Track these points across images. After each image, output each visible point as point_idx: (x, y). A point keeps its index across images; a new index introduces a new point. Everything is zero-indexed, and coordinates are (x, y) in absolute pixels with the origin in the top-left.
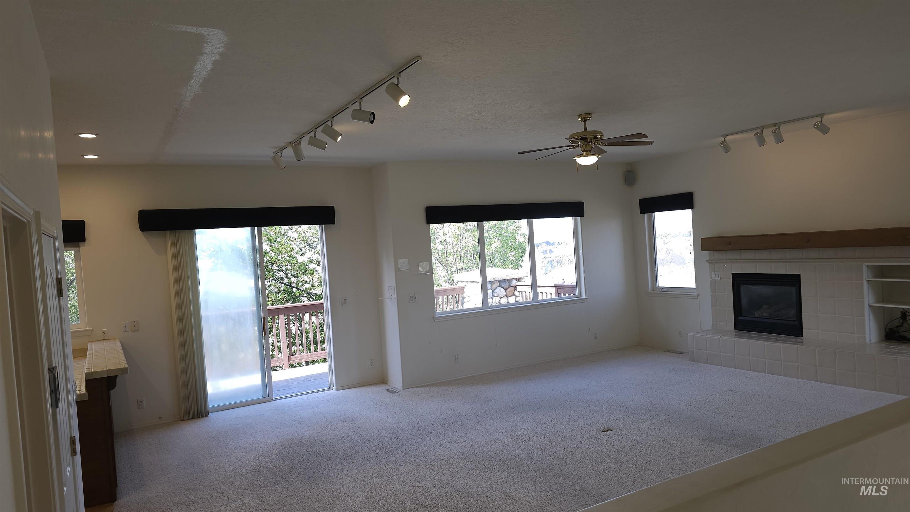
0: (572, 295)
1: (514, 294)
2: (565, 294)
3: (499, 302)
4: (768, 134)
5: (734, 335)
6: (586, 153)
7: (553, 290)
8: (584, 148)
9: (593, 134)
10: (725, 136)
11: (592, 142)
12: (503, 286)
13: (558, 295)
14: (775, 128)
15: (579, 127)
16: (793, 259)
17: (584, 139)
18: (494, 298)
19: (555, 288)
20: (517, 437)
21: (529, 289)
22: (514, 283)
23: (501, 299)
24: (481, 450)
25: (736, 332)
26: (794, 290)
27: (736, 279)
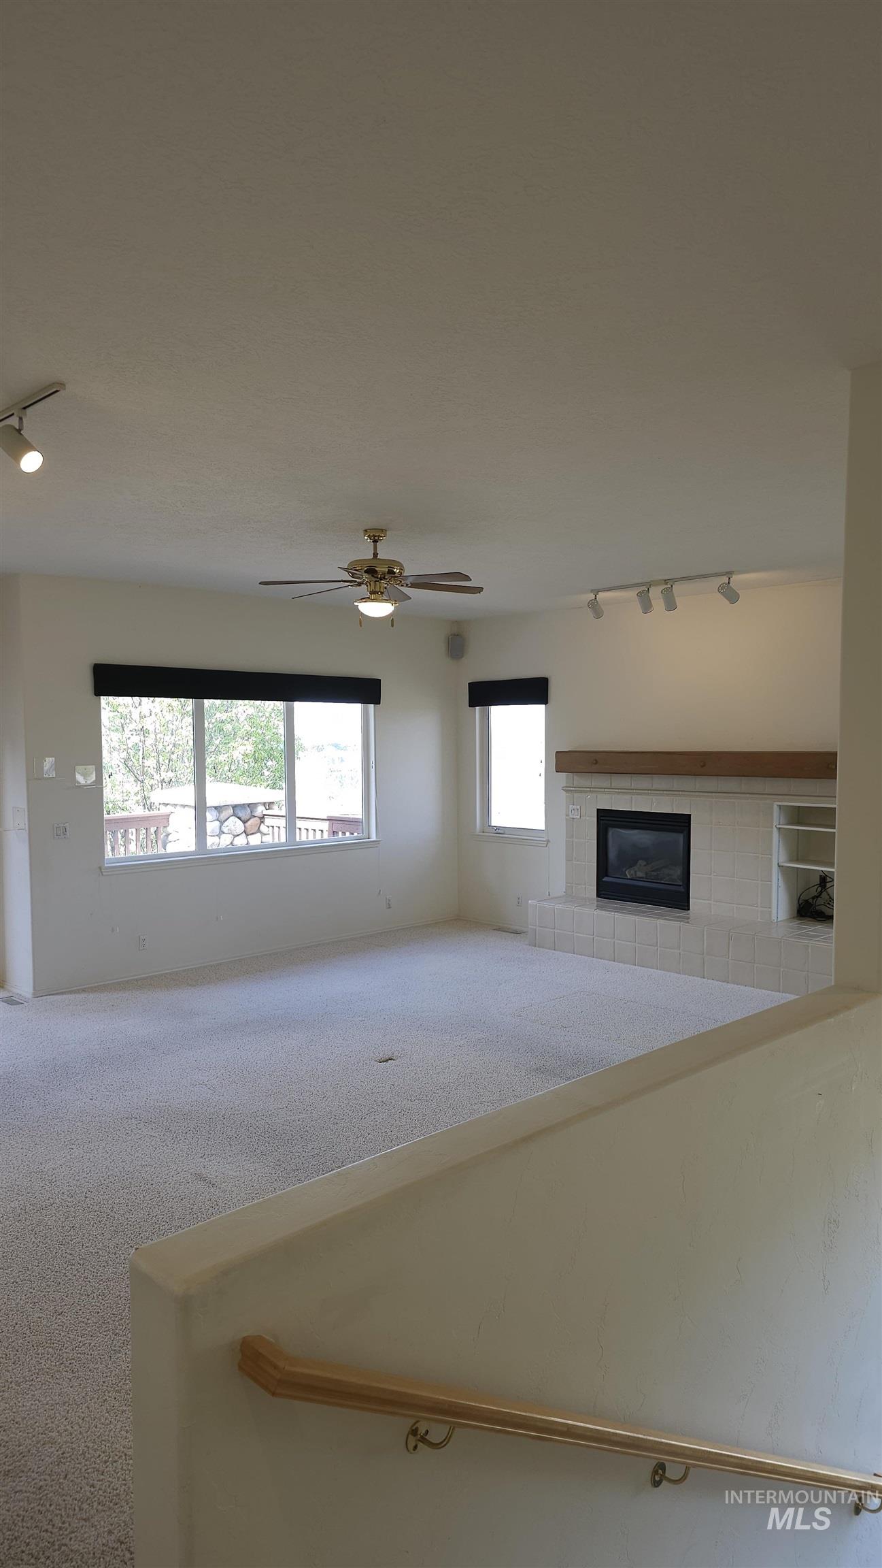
0: (356, 834)
1: (259, 831)
2: (344, 833)
3: (232, 843)
4: (655, 593)
5: (595, 905)
6: (375, 595)
7: (325, 826)
8: (373, 588)
9: (387, 565)
10: (596, 592)
11: (384, 578)
12: (240, 815)
13: (334, 834)
14: (666, 586)
15: (365, 552)
16: (682, 791)
17: (371, 571)
18: (223, 836)
19: (328, 822)
20: (234, 1076)
21: (282, 822)
22: (260, 810)
23: (235, 838)
24: (166, 1102)
25: (597, 901)
26: (680, 838)
27: (602, 818)
